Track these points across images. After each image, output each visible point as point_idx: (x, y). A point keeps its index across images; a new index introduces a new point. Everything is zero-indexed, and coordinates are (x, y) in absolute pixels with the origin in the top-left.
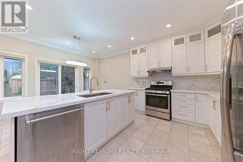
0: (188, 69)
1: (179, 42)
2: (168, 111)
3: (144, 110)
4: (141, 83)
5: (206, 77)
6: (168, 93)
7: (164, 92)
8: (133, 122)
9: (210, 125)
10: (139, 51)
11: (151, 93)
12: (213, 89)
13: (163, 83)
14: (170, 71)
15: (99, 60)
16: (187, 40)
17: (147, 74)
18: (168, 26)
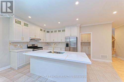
4: (19, 45)
18: (45, 25)
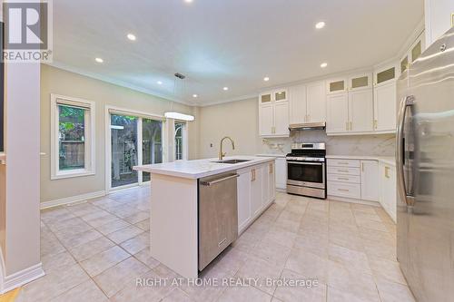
0: (349, 125)
1: (336, 86)
2: (322, 186)
3: (284, 186)
4: (276, 146)
5: (375, 137)
6: (322, 159)
7: (316, 159)
8: (273, 203)
9: (380, 201)
10: (273, 97)
11: (295, 161)
12: (385, 154)
13: (311, 146)
14: (324, 128)
15: (200, 108)
16: (348, 84)
17: (287, 133)
18: (324, 65)
